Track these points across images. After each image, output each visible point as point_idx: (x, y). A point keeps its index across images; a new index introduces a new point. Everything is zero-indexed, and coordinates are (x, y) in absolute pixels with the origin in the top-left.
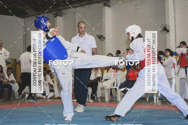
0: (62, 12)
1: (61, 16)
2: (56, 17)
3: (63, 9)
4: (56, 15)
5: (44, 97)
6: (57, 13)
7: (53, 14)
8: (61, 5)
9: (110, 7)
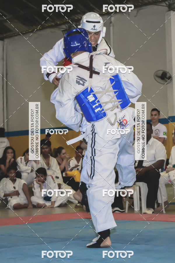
5: (48, 204)
7: (63, 31)
8: (78, 11)
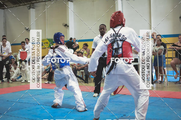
0: (35, 5)
1: (34, 8)
2: (30, 9)
3: (35, 3)
4: (30, 7)
6: (30, 5)
7: (27, 7)
9: (72, 2)
